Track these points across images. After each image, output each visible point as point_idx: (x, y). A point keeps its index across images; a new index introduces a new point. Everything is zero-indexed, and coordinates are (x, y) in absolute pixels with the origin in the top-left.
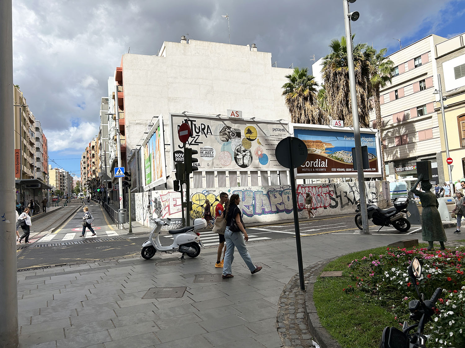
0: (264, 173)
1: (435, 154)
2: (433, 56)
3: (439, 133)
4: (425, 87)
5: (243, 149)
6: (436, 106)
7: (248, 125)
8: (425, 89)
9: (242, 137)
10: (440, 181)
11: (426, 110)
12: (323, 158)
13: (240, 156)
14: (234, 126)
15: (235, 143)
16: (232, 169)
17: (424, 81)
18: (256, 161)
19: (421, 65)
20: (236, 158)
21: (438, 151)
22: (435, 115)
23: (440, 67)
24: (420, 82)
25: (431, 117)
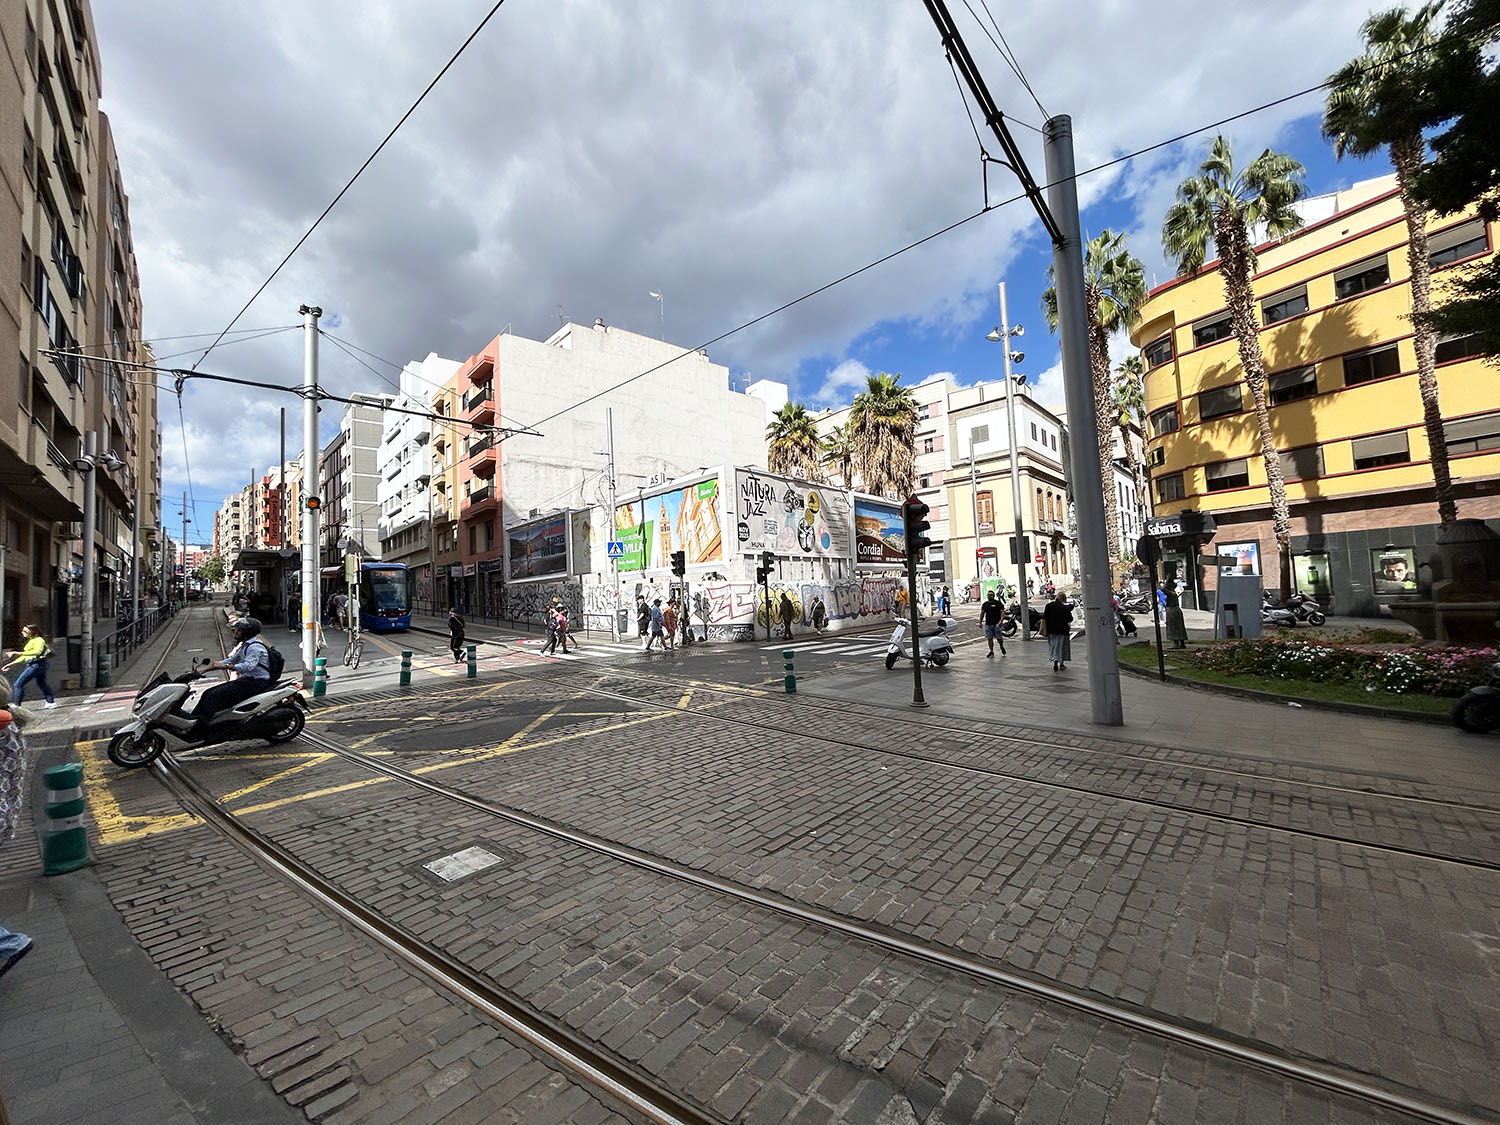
0: (826, 559)
1: (942, 542)
2: (943, 409)
3: (947, 514)
4: (932, 449)
5: (806, 525)
6: (946, 476)
7: (811, 490)
8: (932, 451)
9: (806, 507)
10: (946, 578)
11: (931, 481)
12: (879, 543)
13: (803, 536)
14: (798, 491)
15: (799, 513)
16: (796, 554)
17: (931, 440)
18: (819, 543)
19: (927, 417)
20: (799, 537)
21: (945, 538)
22: (944, 488)
23: (953, 425)
24: (926, 441)
25: (939, 491)
